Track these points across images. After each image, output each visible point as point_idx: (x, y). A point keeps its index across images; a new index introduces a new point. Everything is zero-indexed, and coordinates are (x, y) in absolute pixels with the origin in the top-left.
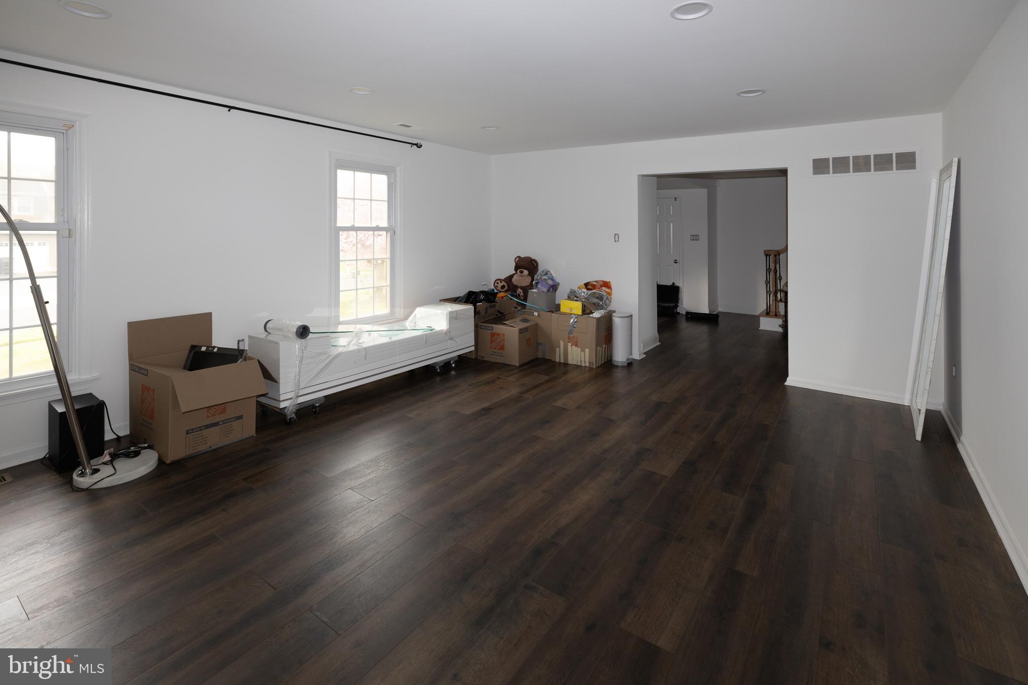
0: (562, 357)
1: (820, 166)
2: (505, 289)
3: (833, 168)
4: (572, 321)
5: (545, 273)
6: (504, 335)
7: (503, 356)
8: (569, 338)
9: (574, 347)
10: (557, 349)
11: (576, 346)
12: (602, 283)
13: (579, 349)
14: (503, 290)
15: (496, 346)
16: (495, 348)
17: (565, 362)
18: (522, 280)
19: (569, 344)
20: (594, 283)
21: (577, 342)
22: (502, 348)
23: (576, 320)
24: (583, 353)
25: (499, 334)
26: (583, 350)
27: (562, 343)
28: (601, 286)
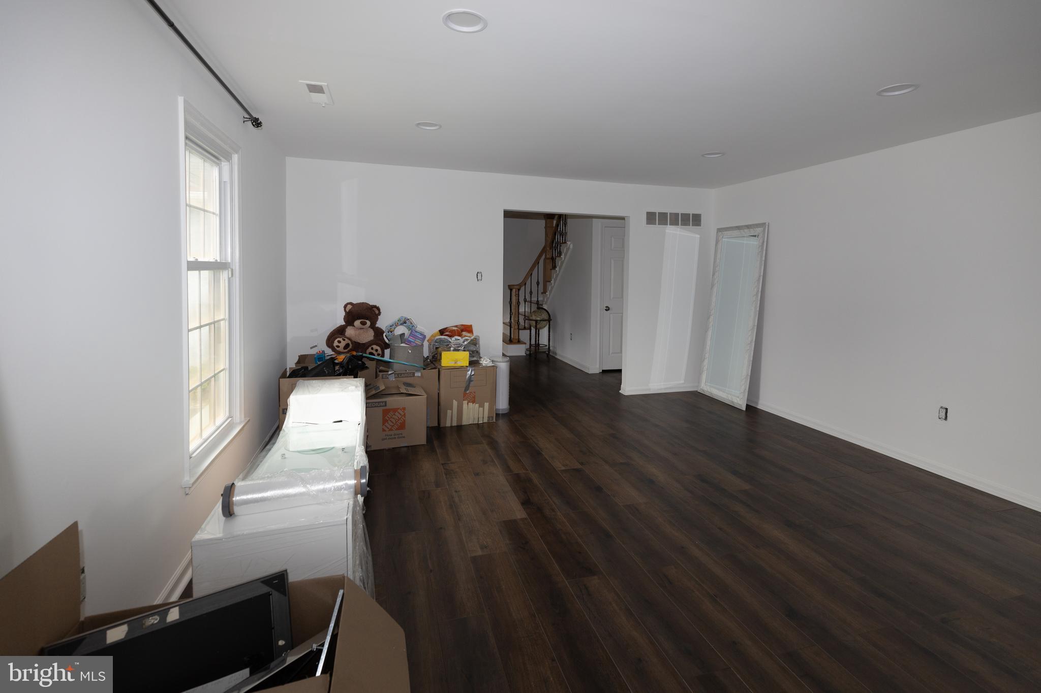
0: (455, 419)
1: (651, 218)
2: (348, 349)
3: (658, 220)
4: (469, 372)
5: (402, 322)
6: (404, 409)
7: (404, 437)
8: (465, 394)
9: (471, 404)
10: (449, 412)
11: (473, 402)
12: (463, 327)
13: (477, 405)
14: (346, 350)
15: (392, 426)
16: (391, 430)
17: (459, 424)
18: (360, 333)
19: (465, 402)
20: (454, 328)
21: (474, 397)
22: (402, 426)
23: (473, 373)
24: (481, 409)
25: (395, 410)
26: (482, 406)
27: (455, 403)
28: (462, 331)
